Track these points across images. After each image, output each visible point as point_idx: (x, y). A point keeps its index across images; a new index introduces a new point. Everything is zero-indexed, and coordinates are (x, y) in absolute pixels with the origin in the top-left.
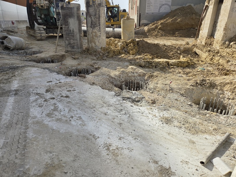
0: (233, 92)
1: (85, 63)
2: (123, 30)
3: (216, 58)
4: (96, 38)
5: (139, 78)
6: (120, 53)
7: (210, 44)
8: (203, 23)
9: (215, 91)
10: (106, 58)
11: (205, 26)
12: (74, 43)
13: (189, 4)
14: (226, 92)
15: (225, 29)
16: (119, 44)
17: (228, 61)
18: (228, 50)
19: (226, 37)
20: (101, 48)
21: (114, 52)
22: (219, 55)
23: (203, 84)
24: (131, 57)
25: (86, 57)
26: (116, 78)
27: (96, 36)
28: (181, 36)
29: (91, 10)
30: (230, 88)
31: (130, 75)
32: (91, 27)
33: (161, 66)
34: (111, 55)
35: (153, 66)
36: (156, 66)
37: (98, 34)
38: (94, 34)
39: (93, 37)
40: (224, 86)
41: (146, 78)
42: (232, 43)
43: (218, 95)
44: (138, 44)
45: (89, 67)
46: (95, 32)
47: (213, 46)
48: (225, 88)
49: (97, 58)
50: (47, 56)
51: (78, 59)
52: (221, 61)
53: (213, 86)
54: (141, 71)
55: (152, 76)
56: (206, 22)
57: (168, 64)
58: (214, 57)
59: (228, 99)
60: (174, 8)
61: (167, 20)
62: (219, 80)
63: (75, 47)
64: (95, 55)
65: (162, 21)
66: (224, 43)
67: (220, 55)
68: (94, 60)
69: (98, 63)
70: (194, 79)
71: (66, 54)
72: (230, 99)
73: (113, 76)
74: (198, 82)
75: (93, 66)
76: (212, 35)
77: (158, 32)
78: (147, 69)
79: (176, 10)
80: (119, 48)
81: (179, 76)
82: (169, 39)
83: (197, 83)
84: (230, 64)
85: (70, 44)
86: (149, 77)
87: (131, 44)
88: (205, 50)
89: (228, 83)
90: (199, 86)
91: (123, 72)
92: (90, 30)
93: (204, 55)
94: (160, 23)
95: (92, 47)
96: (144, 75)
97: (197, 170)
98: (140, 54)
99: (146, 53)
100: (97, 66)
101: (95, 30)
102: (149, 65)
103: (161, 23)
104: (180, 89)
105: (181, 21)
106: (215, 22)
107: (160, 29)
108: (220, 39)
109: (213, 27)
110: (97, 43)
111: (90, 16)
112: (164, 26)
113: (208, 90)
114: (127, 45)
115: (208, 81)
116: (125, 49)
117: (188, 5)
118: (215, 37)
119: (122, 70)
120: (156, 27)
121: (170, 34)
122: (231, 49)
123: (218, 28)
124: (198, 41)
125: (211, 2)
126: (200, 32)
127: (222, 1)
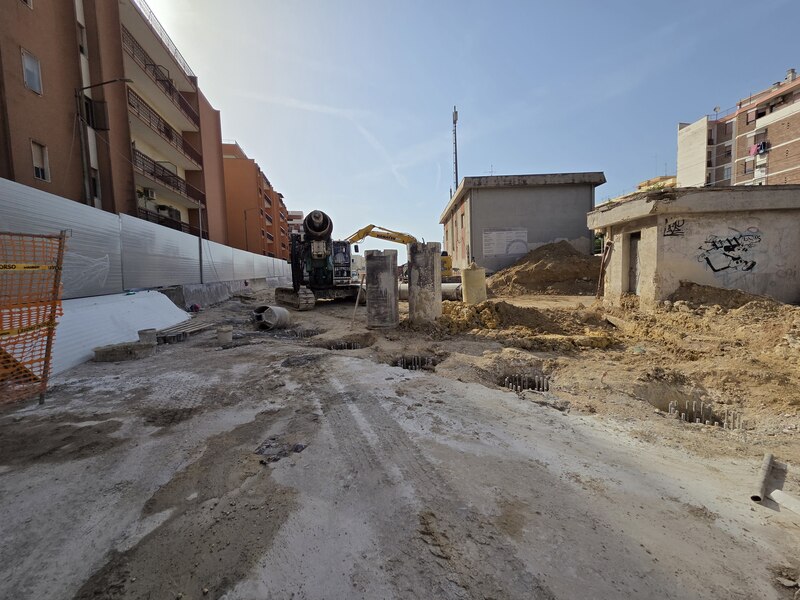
0: (724, 390)
1: (417, 347)
2: (467, 285)
3: (656, 331)
4: (427, 302)
5: (529, 369)
6: (468, 327)
7: (632, 307)
8: (607, 270)
9: (688, 390)
10: (447, 336)
11: (613, 275)
12: (386, 313)
13: (561, 239)
14: (709, 390)
15: (657, 280)
16: (464, 310)
17: (683, 336)
18: (673, 316)
19: (662, 293)
20: (436, 319)
21: (458, 325)
22: (658, 324)
23: (661, 377)
24: (492, 333)
25: (411, 337)
26: (489, 370)
27: (427, 299)
28: (559, 294)
29: (419, 259)
30: (715, 382)
31: (512, 364)
32: (419, 285)
33: (562, 347)
34: (455, 330)
35: (548, 348)
36: (554, 347)
37: (431, 294)
38: (424, 296)
39: (421, 301)
40: (702, 379)
41: (544, 369)
42: (676, 304)
43: (695, 396)
44: (497, 309)
45: (424, 353)
46: (426, 293)
47: (640, 310)
48: (704, 382)
49: (434, 337)
50: (339, 337)
51: (398, 339)
52: (667, 335)
53: (679, 380)
54: (530, 356)
55: (556, 365)
56: (613, 269)
57: (573, 343)
58: (650, 330)
59: (718, 402)
60: (535, 246)
61: (526, 267)
62: (686, 368)
63: (388, 319)
64: (428, 332)
65: (518, 268)
66: (662, 304)
67: (662, 325)
68: (429, 340)
69: (440, 346)
70: (639, 369)
71: (372, 332)
72: (722, 403)
73: (483, 368)
74: (651, 373)
75: (433, 352)
76: (630, 289)
77: (513, 286)
78: (540, 354)
79: (539, 249)
80: (466, 318)
81: (609, 364)
82: (539, 300)
83: (648, 375)
84: (688, 339)
85: (378, 314)
86: (550, 367)
87: (486, 310)
88: (627, 317)
89: (708, 374)
90: (655, 381)
91: (499, 359)
92: (416, 289)
93: (628, 326)
94: (513, 272)
95: (419, 317)
96: (539, 364)
97: (752, 510)
98: (506, 328)
99: (516, 324)
100: (441, 351)
101: (425, 290)
102: (539, 346)
103: (517, 273)
104: (623, 386)
105: (554, 267)
106: (631, 268)
107: (515, 282)
108: (652, 298)
109: (630, 276)
110: (429, 311)
111: (418, 268)
112: (522, 278)
113: (673, 388)
114: (478, 312)
115: (667, 371)
116: (477, 319)
117: (558, 240)
118: (638, 293)
119: (495, 355)
120: (509, 279)
121: (536, 289)
122: (678, 314)
123: (640, 279)
124: (605, 301)
125: (615, 237)
126: (605, 285)
127: (637, 236)
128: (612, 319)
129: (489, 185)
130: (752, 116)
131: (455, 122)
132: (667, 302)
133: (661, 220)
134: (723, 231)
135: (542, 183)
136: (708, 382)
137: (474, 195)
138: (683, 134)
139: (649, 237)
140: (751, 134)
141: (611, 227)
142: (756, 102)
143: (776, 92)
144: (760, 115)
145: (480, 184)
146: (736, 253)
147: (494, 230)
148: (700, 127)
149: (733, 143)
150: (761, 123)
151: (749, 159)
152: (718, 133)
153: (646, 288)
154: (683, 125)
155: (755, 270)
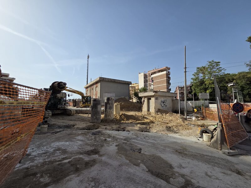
4: (111, 114)
5: (145, 129)
7: (150, 114)
8: (143, 106)
15: (155, 108)
18: (158, 116)
19: (156, 111)
20: (113, 119)
29: (110, 102)
47: (152, 115)
51: (106, 125)
53: (170, 128)
56: (145, 106)
60: (117, 98)
62: (169, 125)
66: (156, 113)
69: (121, 126)
74: (166, 127)
76: (148, 110)
79: (119, 99)
88: (150, 116)
92: (109, 110)
93: (151, 118)
99: (130, 119)
100: (123, 127)
101: (111, 110)
104: (165, 130)
105: (124, 104)
106: (148, 106)
108: (154, 112)
114: (121, 116)
116: (121, 118)
117: (122, 97)
118: (150, 111)
119: (138, 126)
123: (151, 108)
124: (143, 113)
125: (145, 99)
126: (143, 109)
127: (150, 99)
128: (147, 117)
129: (106, 80)
130: (150, 75)
131: (88, 58)
132: (157, 113)
133: (155, 97)
134: (163, 99)
135: (119, 82)
136: (174, 127)
137: (102, 82)
138: (140, 75)
139: (153, 100)
140: (150, 78)
141: (144, 96)
142: (151, 72)
143: (153, 71)
144: (152, 75)
145: (104, 79)
146: (164, 103)
147: (107, 93)
148: (142, 74)
149: (148, 79)
150: (152, 76)
151: (150, 83)
152: (145, 76)
153: (152, 110)
154: (140, 73)
155: (167, 107)
